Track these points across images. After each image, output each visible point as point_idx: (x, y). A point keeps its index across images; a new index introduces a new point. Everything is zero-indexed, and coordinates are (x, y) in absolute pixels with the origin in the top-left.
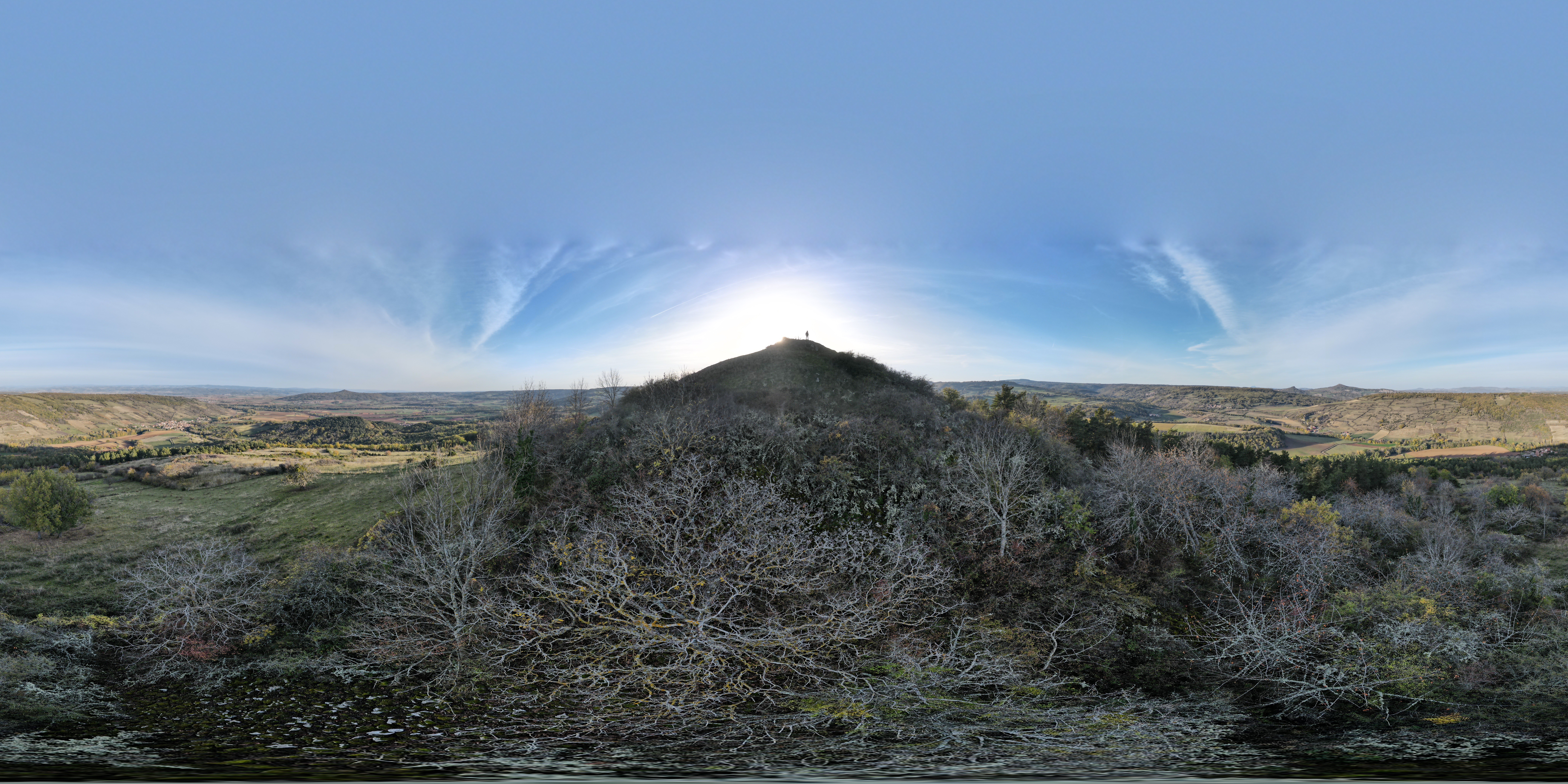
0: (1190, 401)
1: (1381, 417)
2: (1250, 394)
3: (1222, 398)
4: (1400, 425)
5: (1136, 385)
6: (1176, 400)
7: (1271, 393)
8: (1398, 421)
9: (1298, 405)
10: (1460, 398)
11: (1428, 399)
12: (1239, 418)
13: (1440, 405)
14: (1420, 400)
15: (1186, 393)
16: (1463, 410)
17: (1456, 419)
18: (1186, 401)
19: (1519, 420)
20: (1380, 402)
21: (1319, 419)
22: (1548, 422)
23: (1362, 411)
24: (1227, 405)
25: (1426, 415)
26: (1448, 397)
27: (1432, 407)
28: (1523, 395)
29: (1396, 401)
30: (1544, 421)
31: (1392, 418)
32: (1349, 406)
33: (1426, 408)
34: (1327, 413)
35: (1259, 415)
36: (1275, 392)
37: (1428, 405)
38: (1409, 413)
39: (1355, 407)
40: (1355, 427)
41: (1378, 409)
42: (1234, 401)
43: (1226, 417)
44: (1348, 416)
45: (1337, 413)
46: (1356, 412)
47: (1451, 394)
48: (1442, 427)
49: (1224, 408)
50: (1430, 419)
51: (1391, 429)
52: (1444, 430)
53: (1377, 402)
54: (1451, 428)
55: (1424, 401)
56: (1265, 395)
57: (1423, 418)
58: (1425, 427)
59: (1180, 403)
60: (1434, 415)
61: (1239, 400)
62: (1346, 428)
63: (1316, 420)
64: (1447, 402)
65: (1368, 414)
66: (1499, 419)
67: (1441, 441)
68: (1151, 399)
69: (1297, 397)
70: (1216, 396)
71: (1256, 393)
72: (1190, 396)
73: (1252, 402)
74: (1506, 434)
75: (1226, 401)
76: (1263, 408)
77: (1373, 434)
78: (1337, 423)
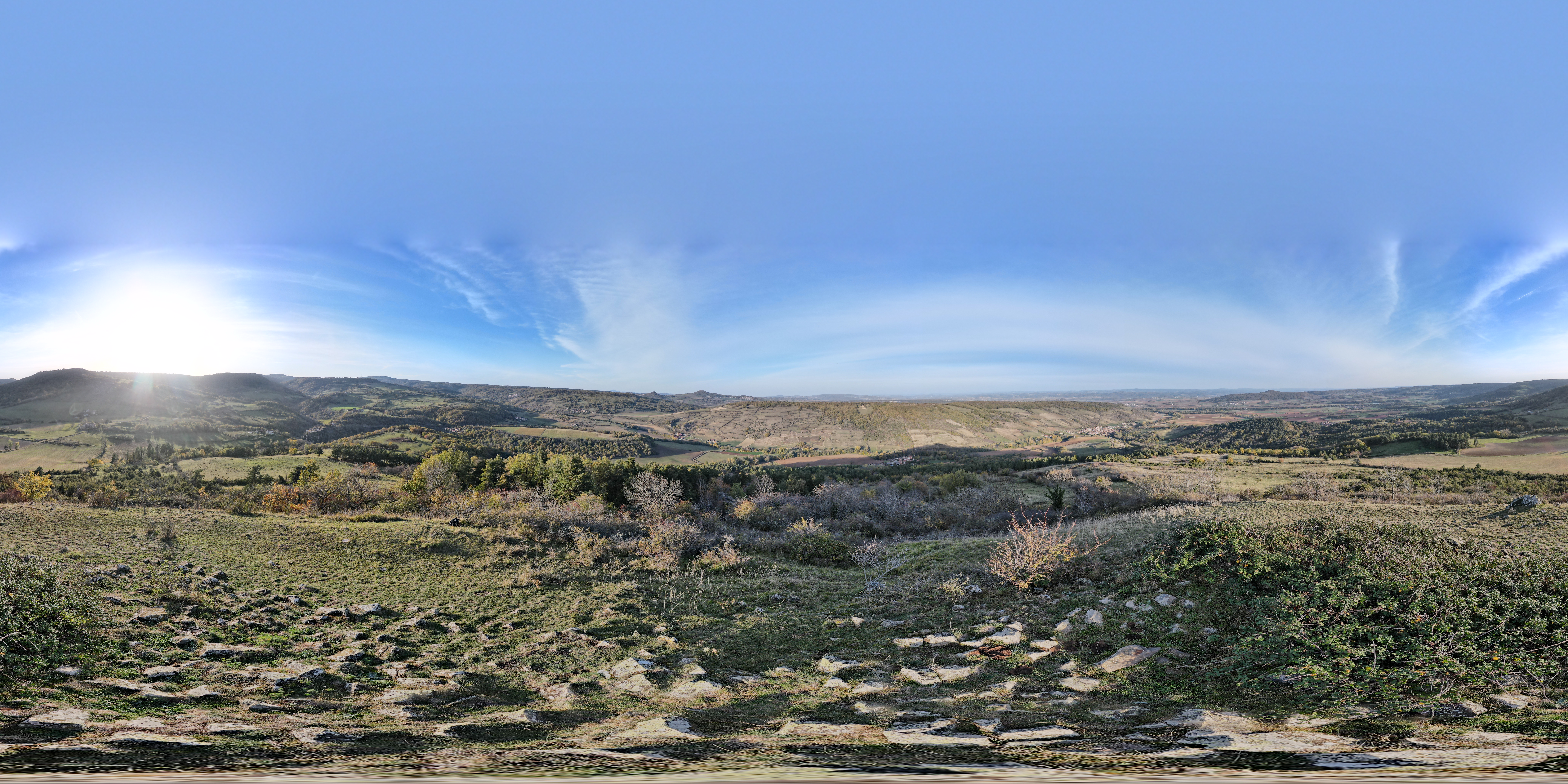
0: (554, 404)
1: (746, 425)
2: (614, 399)
3: (586, 403)
4: (765, 434)
5: (498, 387)
6: (540, 403)
7: (635, 399)
8: (764, 430)
9: (662, 411)
10: (823, 407)
11: (792, 408)
12: (605, 423)
13: (804, 414)
14: (784, 409)
15: (550, 396)
16: (827, 420)
17: (820, 428)
18: (549, 404)
19: (881, 429)
20: (745, 411)
21: (685, 426)
22: (909, 431)
23: (727, 419)
24: (591, 409)
25: (791, 425)
26: (811, 406)
27: (796, 416)
28: (885, 404)
29: (761, 410)
30: (905, 430)
31: (758, 426)
32: (713, 414)
33: (790, 417)
34: (693, 421)
35: (625, 420)
36: (638, 397)
37: (792, 414)
38: (774, 422)
39: (721, 415)
40: (722, 435)
41: (743, 418)
42: (599, 406)
43: (593, 423)
44: (713, 424)
45: (703, 420)
46: (722, 420)
47: (814, 403)
48: (806, 436)
49: (589, 413)
50: (795, 428)
51: (756, 437)
52: (809, 439)
53: (742, 410)
54: (816, 437)
55: (788, 409)
56: (629, 400)
57: (788, 426)
58: (790, 436)
59: (544, 406)
60: (798, 424)
61: (603, 405)
62: (712, 436)
63: (682, 427)
64: (811, 411)
65: (733, 422)
66: (863, 428)
67: (807, 449)
68: (514, 400)
69: (660, 403)
70: (580, 400)
71: (619, 398)
72: (554, 399)
73: (616, 407)
74: (870, 443)
75: (590, 406)
76: (628, 414)
77: (740, 442)
78: (703, 431)
